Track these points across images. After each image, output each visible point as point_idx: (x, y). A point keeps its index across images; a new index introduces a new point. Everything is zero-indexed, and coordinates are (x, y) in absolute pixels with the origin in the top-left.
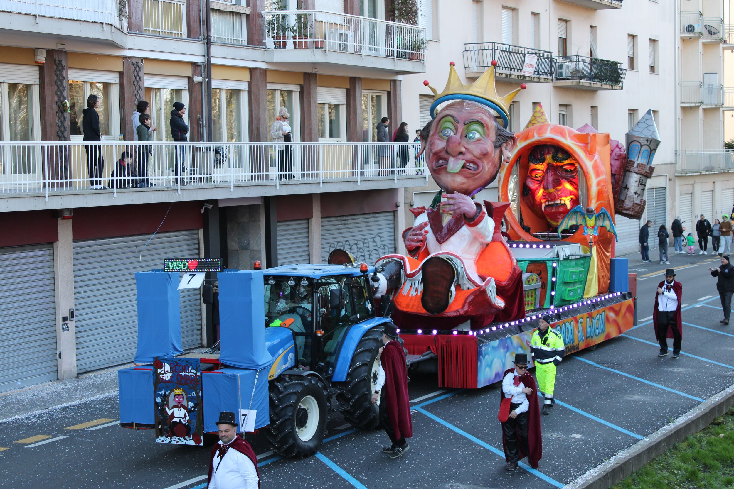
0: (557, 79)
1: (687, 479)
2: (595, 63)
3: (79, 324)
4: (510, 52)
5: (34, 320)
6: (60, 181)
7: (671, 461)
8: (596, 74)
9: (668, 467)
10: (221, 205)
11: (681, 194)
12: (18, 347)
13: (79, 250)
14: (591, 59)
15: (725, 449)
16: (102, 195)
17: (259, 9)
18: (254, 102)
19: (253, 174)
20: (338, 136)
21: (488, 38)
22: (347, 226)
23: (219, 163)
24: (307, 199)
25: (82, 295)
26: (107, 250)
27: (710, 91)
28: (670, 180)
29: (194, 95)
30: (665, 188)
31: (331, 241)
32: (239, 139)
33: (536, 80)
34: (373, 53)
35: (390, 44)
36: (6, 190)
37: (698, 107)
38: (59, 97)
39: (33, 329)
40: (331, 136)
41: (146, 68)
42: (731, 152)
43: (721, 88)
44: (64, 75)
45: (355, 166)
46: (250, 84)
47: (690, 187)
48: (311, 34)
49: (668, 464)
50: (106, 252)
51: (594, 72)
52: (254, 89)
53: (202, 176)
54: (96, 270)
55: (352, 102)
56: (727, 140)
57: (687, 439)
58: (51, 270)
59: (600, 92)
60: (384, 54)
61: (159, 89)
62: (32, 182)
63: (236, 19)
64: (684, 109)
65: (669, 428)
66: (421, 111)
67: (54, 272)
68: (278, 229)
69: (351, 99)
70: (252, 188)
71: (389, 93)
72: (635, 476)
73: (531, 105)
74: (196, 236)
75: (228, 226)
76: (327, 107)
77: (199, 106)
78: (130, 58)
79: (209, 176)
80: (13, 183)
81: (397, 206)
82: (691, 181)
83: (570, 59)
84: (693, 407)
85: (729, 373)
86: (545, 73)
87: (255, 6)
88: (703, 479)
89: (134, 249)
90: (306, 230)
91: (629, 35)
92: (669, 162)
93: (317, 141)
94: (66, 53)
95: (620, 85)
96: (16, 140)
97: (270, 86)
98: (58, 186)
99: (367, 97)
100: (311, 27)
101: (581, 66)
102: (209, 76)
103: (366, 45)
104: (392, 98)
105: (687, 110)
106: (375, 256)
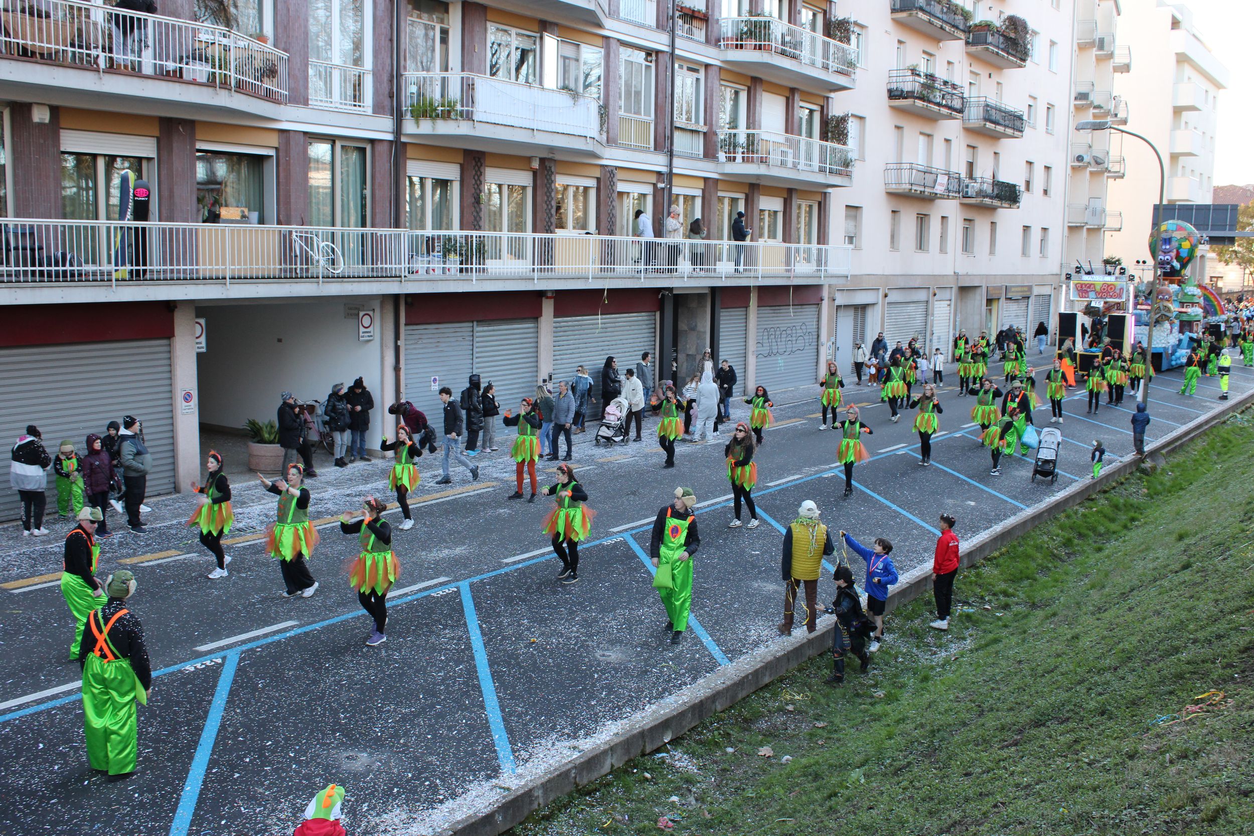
0: (964, 197)
1: (1064, 545)
2: (996, 185)
4: (925, 173)
5: (520, 381)
6: (546, 267)
7: (1050, 528)
8: (997, 195)
9: (1048, 533)
10: (675, 292)
13: (558, 325)
14: (994, 182)
15: (1095, 521)
16: (579, 281)
17: (714, 128)
18: (706, 205)
20: (775, 237)
21: (906, 159)
22: (778, 315)
24: (746, 289)
25: (559, 362)
26: (583, 325)
27: (1094, 213)
29: (656, 199)
31: (764, 327)
33: (946, 197)
34: (808, 168)
35: (822, 160)
36: (503, 273)
37: (1083, 227)
38: (548, 197)
40: (769, 237)
41: (619, 175)
43: (1103, 211)
44: (553, 178)
45: (788, 263)
46: (704, 191)
48: (757, 151)
49: (1049, 532)
50: (579, 328)
51: (996, 192)
52: (707, 195)
54: (574, 342)
55: (788, 209)
56: (1106, 256)
58: (535, 340)
59: (1000, 210)
60: (817, 170)
61: (628, 193)
62: (525, 267)
63: (695, 136)
64: (1070, 228)
65: (1051, 501)
66: (846, 220)
67: (537, 342)
68: (721, 314)
69: (788, 206)
71: (820, 203)
72: (1020, 539)
73: (940, 218)
74: (653, 317)
75: (680, 311)
76: (767, 213)
77: (661, 209)
78: (607, 166)
80: (509, 266)
81: (822, 300)
83: (975, 179)
84: (1070, 483)
86: (953, 192)
87: (711, 125)
88: (1077, 545)
90: (744, 317)
91: (1027, 162)
93: (757, 241)
94: (555, 161)
95: (1018, 205)
96: (512, 231)
97: (720, 194)
98: (545, 271)
99: (801, 206)
100: (758, 144)
101: (985, 186)
102: (670, 183)
103: (802, 161)
104: (822, 207)
105: (1073, 229)
106: (801, 340)
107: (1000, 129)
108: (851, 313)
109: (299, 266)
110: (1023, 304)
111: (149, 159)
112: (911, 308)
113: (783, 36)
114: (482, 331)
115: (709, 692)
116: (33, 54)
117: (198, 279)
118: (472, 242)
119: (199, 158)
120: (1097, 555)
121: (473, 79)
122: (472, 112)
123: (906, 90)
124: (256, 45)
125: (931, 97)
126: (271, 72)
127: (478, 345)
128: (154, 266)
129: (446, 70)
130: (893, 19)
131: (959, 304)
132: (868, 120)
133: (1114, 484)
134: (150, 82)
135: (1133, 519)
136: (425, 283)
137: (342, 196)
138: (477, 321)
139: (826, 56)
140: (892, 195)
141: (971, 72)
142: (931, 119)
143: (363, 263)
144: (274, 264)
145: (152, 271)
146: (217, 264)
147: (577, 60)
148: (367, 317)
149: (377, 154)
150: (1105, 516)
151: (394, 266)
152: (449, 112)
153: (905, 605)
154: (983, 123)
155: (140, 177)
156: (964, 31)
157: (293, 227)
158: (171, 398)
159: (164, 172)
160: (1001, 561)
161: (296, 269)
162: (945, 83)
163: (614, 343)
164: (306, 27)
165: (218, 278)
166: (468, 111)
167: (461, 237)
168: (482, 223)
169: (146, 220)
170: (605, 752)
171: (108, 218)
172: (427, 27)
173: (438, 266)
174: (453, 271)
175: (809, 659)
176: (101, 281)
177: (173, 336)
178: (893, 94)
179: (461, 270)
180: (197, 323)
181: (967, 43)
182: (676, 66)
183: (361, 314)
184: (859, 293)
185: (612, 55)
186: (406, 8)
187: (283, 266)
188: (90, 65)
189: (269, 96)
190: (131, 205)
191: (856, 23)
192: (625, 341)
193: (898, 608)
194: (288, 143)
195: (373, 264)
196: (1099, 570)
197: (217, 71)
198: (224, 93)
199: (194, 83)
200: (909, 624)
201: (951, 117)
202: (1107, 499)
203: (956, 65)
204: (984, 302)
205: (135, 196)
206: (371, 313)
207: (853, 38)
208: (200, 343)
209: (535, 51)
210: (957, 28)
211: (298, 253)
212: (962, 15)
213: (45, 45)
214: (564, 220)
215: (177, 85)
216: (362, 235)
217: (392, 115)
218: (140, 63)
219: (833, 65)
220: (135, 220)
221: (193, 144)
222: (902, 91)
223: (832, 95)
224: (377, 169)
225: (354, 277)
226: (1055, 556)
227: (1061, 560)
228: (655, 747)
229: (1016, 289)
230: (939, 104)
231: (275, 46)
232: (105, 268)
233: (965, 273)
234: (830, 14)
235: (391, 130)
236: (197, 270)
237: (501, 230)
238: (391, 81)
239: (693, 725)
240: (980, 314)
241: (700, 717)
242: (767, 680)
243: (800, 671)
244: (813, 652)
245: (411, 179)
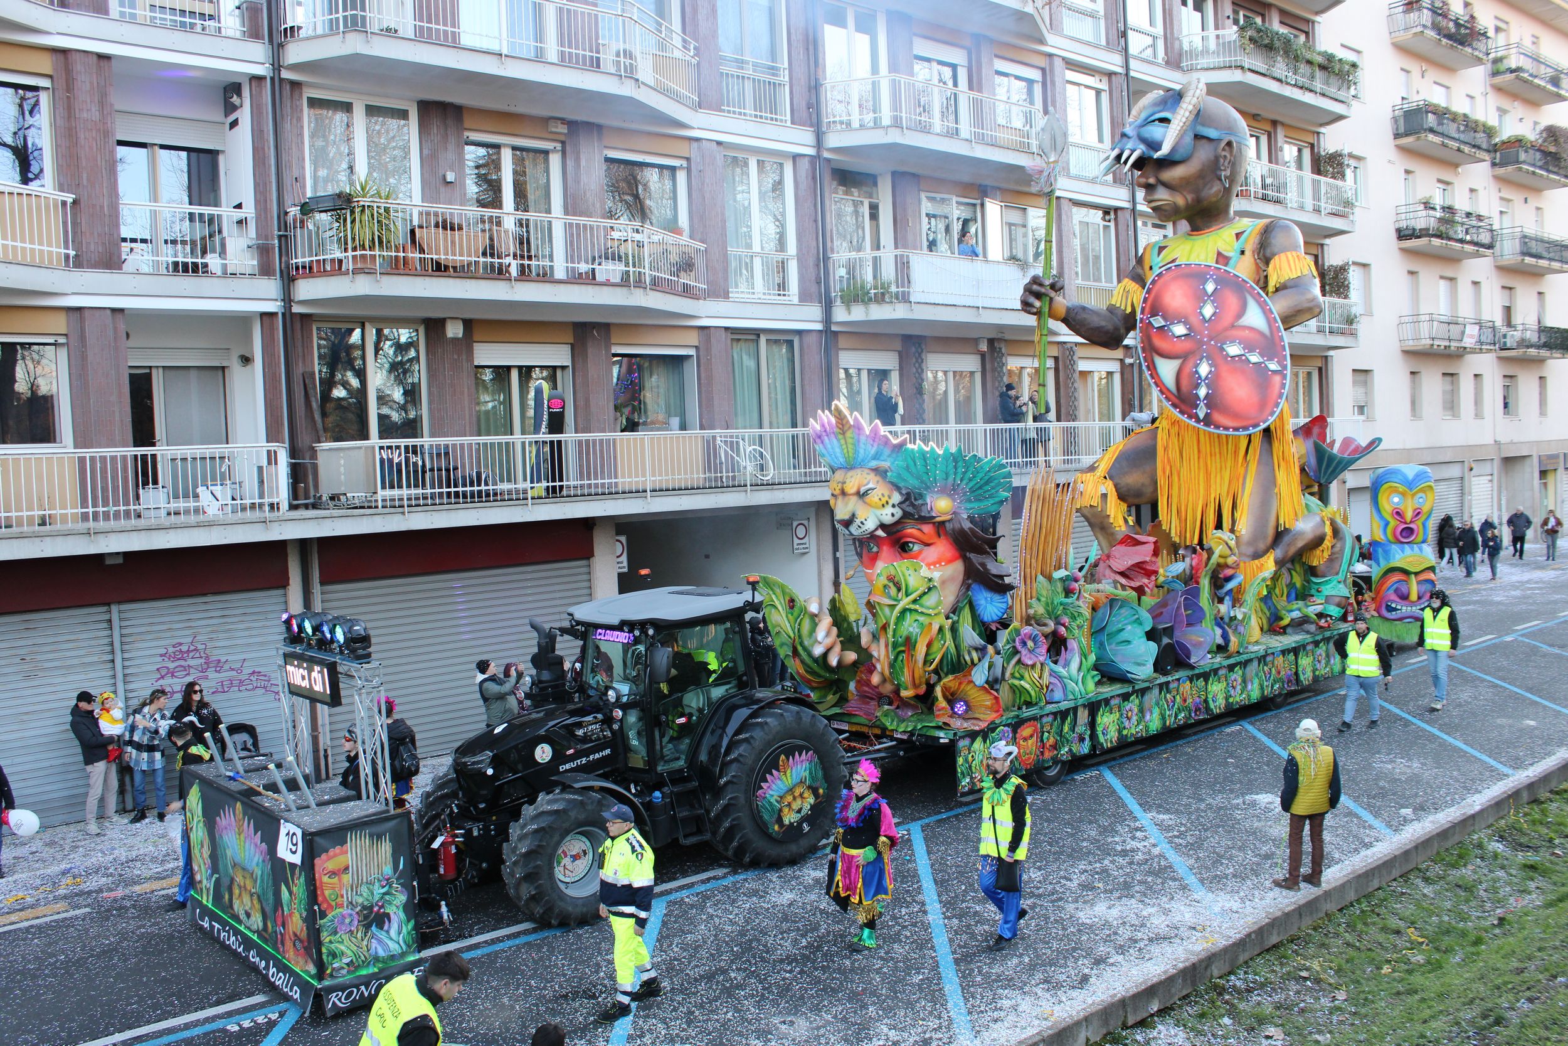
0: (1502, 349)
2: (1543, 331)
4: (1449, 324)
8: (1545, 343)
13: (1017, 527)
14: (1540, 327)
21: (1424, 309)
33: (1478, 351)
41: (1079, 351)
44: (1004, 362)
51: (1543, 340)
59: (1549, 361)
60: (1315, 330)
61: (1091, 371)
66: (1353, 386)
71: (1320, 369)
73: (1472, 377)
77: (1130, 387)
78: (1065, 343)
83: (1514, 327)
86: (1487, 344)
94: (1006, 341)
96: (960, 424)
101: (1528, 335)
104: (1324, 374)
107: (1543, 263)
109: (724, 475)
111: (563, 368)
112: (1442, 487)
113: (1263, 178)
115: (1203, 955)
116: (446, 268)
117: (617, 493)
119: (615, 363)
121: (908, 256)
122: (909, 293)
123: (1418, 227)
124: (670, 238)
125: (1451, 233)
126: (687, 265)
128: (571, 480)
129: (878, 248)
130: (1397, 146)
131: (1503, 480)
132: (1373, 266)
134: (562, 287)
137: (769, 393)
139: (1316, 196)
140: (1408, 353)
141: (1502, 199)
142: (1453, 259)
143: (795, 468)
144: (698, 473)
145: (568, 487)
146: (637, 477)
147: (1024, 226)
148: (801, 527)
149: (805, 346)
152: (883, 294)
154: (1520, 258)
155: (555, 387)
156: (1488, 151)
157: (717, 431)
159: (578, 382)
161: (721, 478)
162: (1468, 215)
164: (723, 214)
165: (638, 492)
166: (903, 292)
168: (926, 416)
169: (562, 433)
171: (523, 433)
172: (856, 204)
175: (1327, 914)
176: (517, 499)
177: (592, 555)
178: (1403, 235)
180: (618, 541)
181: (1494, 165)
182: (1139, 223)
183: (795, 524)
185: (1064, 217)
186: (830, 184)
187: (708, 476)
188: (499, 273)
189: (687, 292)
190: (546, 417)
191: (1351, 156)
193: (1438, 853)
194: (708, 341)
195: (805, 468)
197: (631, 269)
198: (639, 292)
199: (607, 284)
200: (1455, 874)
201: (1477, 255)
203: (1482, 194)
204: (1537, 475)
205: (549, 408)
206: (805, 522)
207: (1349, 173)
208: (622, 561)
209: (975, 220)
210: (1479, 147)
211: (723, 460)
212: (1484, 132)
213: (458, 258)
215: (590, 287)
216: (793, 437)
217: (820, 302)
218: (551, 267)
219: (1326, 206)
220: (550, 432)
221: (608, 348)
222: (1414, 229)
223: (1327, 241)
224: (806, 362)
225: (785, 484)
228: (1139, 1018)
230: (1461, 241)
231: (691, 238)
232: (521, 485)
233: (1508, 440)
234: (1319, 147)
235: (820, 319)
236: (616, 482)
237: (947, 423)
238: (818, 266)
239: (1185, 993)
240: (1532, 490)
241: (1194, 983)
242: (1274, 939)
243: (1315, 929)
244: (1331, 907)
245: (846, 370)
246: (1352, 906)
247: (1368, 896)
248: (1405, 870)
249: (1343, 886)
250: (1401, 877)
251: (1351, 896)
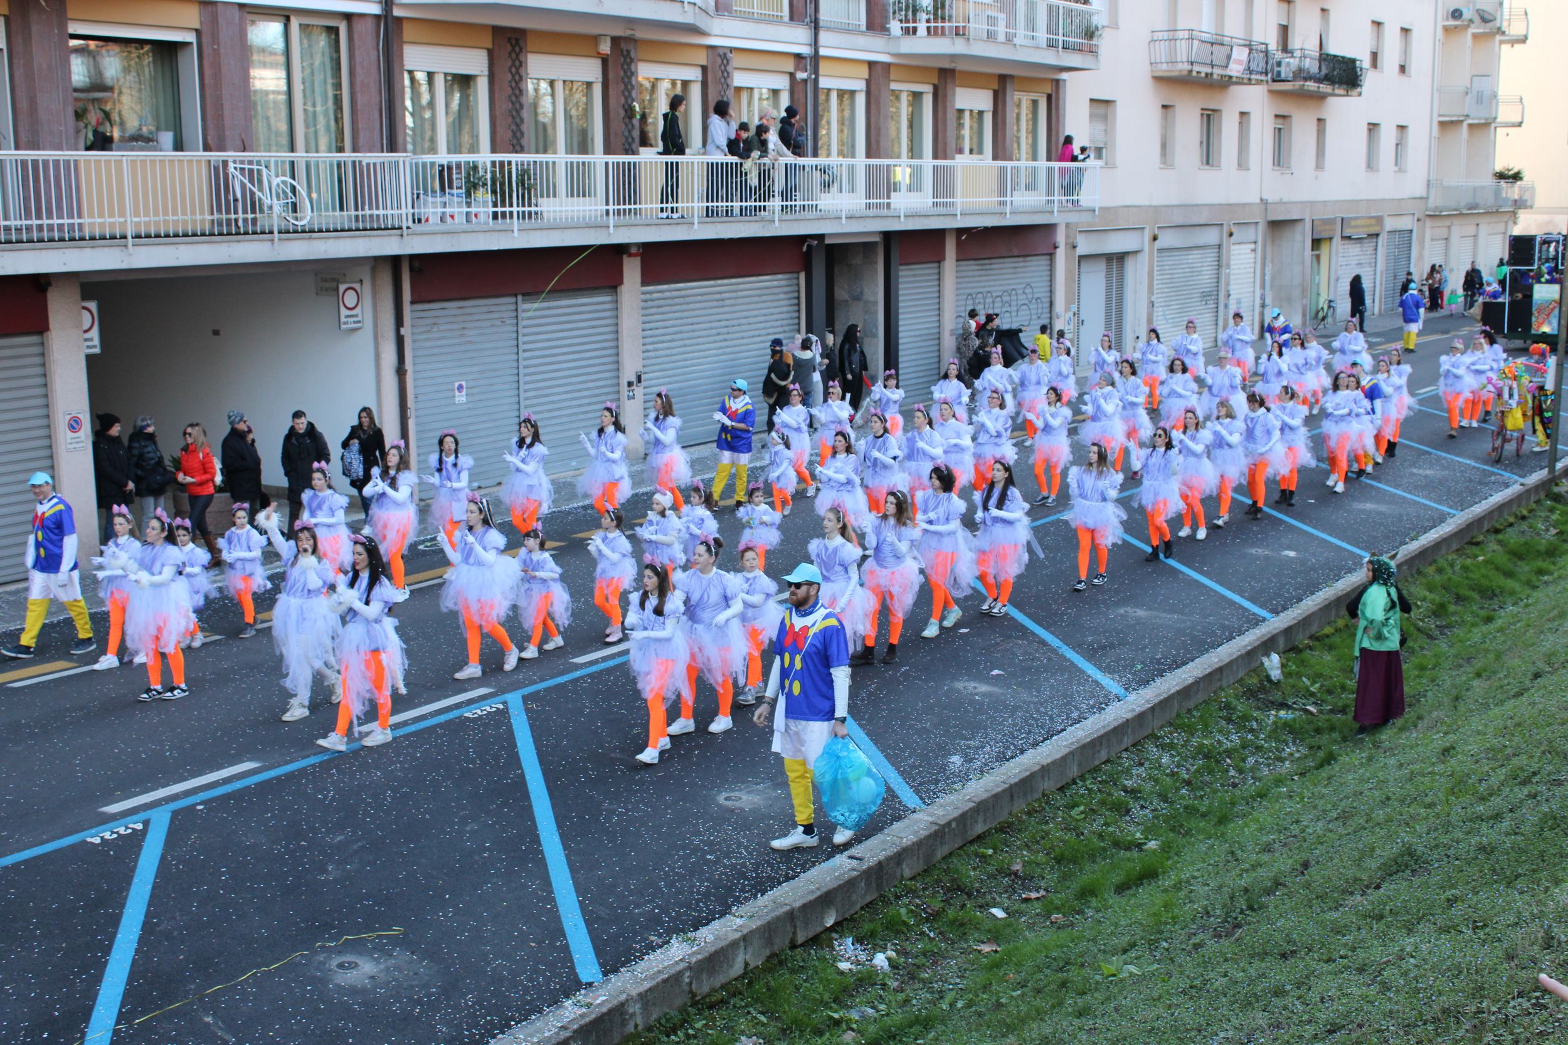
0: (1274, 81)
2: (1325, 60)
3: (648, 390)
4: (1212, 44)
5: (592, 385)
6: (627, 207)
8: (1326, 75)
10: (828, 241)
11: (1432, 240)
12: (573, 418)
13: (648, 297)
14: (1321, 55)
15: (1483, 576)
16: (679, 227)
18: (873, 106)
19: (871, 201)
20: (980, 152)
21: (1183, 22)
22: (989, 272)
23: (826, 186)
24: (939, 235)
25: (652, 354)
26: (683, 297)
27: (1479, 99)
28: (1418, 220)
29: (796, 96)
30: (1411, 231)
31: (968, 291)
32: (853, 156)
33: (1245, 81)
34: (1030, 43)
35: (1052, 28)
36: (561, 219)
37: (1462, 121)
38: (626, 98)
39: (591, 396)
41: (736, 60)
42: (1502, 182)
43: (1495, 96)
44: (633, 68)
45: (1002, 192)
46: (868, 82)
47: (1445, 231)
48: (950, 17)
50: (681, 300)
51: (1324, 71)
52: (873, 89)
53: (806, 203)
54: (670, 323)
55: (1000, 107)
56: (1498, 168)
57: (1435, 561)
58: (613, 321)
59: (1331, 100)
60: (1044, 44)
61: (752, 89)
62: (593, 208)
64: (1443, 124)
65: (1413, 547)
66: (1091, 121)
67: (617, 325)
68: (901, 274)
69: (1000, 103)
70: (868, 220)
71: (1049, 97)
73: (1237, 115)
74: (795, 281)
75: (836, 270)
76: (967, 115)
78: (716, 47)
79: (814, 203)
80: (570, 208)
81: (1056, 247)
82: (1447, 222)
83: (1292, 52)
84: (1444, 520)
85: (1493, 478)
86: (1257, 73)
88: (1455, 613)
89: (718, 296)
90: (936, 277)
91: (1373, 22)
92: (1418, 195)
93: (953, 158)
94: (636, 40)
95: (1359, 90)
96: (572, 153)
97: (894, 86)
98: (624, 214)
99: (1020, 101)
100: (951, 6)
101: (1307, 63)
102: (816, 71)
103: (1021, 31)
104: (1053, 102)
105: (1446, 126)
106: (1024, 312)
108: (1102, 266)
109: (241, 215)
110: (1368, 246)
112: (1195, 256)
114: (531, 309)
115: (892, 850)
117: (82, 239)
118: (510, 173)
119: (78, 50)
120: (1484, 628)
127: (526, 331)
128: (12, 220)
131: (1269, 249)
133: (1512, 520)
135: (1541, 572)
136: (439, 236)
137: (305, 104)
138: (523, 295)
140: (1163, 80)
143: (342, 209)
144: (202, 213)
145: (7, 229)
146: (111, 215)
148: (351, 293)
149: (356, 37)
150: (1497, 569)
151: (390, 212)
153: (1189, 711)
157: (229, 155)
158: (49, 426)
159: (19, 73)
160: (1336, 640)
161: (236, 220)
163: (735, 322)
165: (113, 237)
167: (493, 163)
168: (524, 142)
170: (734, 944)
173: (457, 208)
174: (482, 217)
175: (1044, 795)
177: (47, 329)
179: (495, 216)
180: (85, 308)
183: (342, 288)
184: (1112, 235)
187: (216, 216)
192: (752, 320)
193: (1178, 715)
194: (214, 21)
195: (356, 209)
196: (1487, 651)
202: (1500, 542)
204: (1309, 243)
206: (357, 286)
208: (91, 340)
211: (239, 195)
214: (651, 135)
216: (339, 165)
221: (63, 26)
224: (358, 59)
225: (328, 231)
226: (1419, 630)
227: (1430, 637)
228: (811, 934)
229: (1359, 222)
233: (1277, 199)
236: (80, 225)
237: (555, 152)
239: (868, 899)
240: (1303, 263)
241: (879, 887)
242: (980, 828)
243: (1029, 814)
244: (1049, 785)
245: (410, 72)
246: (1074, 782)
247: (1097, 769)
248: (1139, 736)
249: (1064, 759)
250: (1134, 745)
251: (1074, 771)
